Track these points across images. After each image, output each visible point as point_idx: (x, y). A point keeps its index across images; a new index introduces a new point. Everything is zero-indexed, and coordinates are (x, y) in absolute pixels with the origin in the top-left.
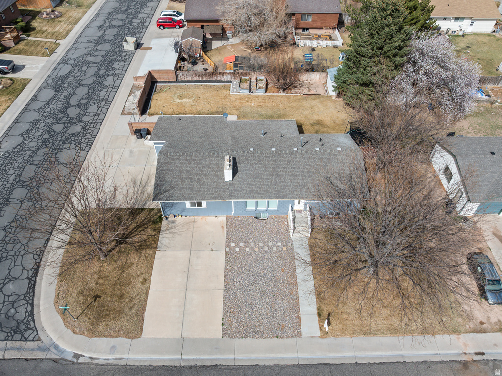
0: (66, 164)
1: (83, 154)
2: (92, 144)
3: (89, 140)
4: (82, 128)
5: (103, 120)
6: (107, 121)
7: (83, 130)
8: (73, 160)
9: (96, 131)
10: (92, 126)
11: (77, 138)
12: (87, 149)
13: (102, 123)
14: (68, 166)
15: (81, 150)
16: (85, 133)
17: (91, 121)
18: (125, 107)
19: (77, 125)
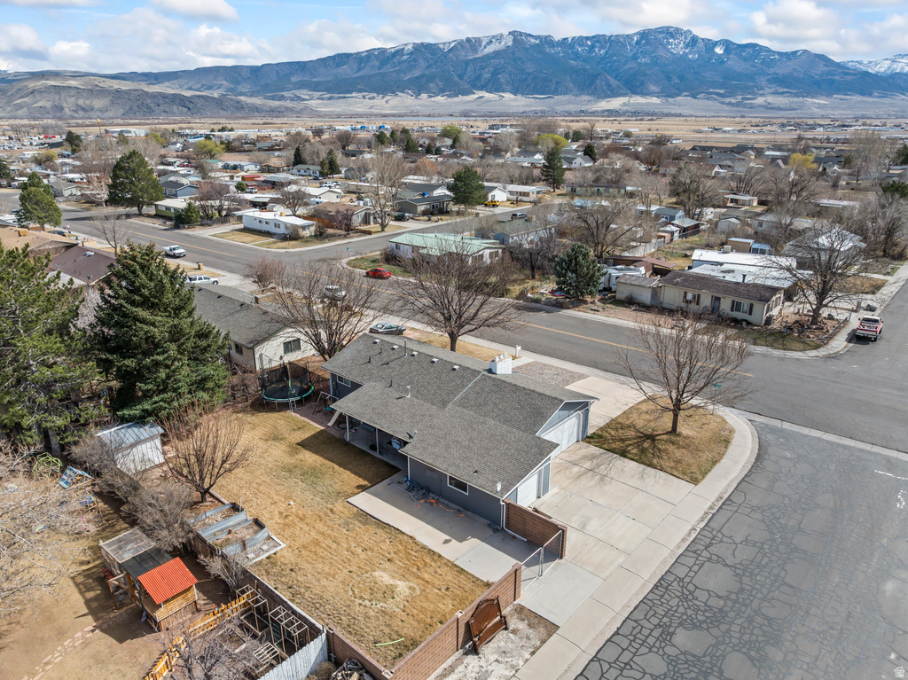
0: (718, 562)
1: (681, 572)
2: (656, 587)
3: (662, 597)
4: (671, 635)
5: (609, 640)
6: (602, 632)
7: (671, 630)
8: (703, 565)
9: (638, 616)
10: (646, 632)
11: (689, 612)
12: (671, 578)
13: (616, 633)
14: (714, 558)
15: (682, 580)
16: (665, 620)
17: (643, 650)
18: (533, 653)
19: (684, 653)
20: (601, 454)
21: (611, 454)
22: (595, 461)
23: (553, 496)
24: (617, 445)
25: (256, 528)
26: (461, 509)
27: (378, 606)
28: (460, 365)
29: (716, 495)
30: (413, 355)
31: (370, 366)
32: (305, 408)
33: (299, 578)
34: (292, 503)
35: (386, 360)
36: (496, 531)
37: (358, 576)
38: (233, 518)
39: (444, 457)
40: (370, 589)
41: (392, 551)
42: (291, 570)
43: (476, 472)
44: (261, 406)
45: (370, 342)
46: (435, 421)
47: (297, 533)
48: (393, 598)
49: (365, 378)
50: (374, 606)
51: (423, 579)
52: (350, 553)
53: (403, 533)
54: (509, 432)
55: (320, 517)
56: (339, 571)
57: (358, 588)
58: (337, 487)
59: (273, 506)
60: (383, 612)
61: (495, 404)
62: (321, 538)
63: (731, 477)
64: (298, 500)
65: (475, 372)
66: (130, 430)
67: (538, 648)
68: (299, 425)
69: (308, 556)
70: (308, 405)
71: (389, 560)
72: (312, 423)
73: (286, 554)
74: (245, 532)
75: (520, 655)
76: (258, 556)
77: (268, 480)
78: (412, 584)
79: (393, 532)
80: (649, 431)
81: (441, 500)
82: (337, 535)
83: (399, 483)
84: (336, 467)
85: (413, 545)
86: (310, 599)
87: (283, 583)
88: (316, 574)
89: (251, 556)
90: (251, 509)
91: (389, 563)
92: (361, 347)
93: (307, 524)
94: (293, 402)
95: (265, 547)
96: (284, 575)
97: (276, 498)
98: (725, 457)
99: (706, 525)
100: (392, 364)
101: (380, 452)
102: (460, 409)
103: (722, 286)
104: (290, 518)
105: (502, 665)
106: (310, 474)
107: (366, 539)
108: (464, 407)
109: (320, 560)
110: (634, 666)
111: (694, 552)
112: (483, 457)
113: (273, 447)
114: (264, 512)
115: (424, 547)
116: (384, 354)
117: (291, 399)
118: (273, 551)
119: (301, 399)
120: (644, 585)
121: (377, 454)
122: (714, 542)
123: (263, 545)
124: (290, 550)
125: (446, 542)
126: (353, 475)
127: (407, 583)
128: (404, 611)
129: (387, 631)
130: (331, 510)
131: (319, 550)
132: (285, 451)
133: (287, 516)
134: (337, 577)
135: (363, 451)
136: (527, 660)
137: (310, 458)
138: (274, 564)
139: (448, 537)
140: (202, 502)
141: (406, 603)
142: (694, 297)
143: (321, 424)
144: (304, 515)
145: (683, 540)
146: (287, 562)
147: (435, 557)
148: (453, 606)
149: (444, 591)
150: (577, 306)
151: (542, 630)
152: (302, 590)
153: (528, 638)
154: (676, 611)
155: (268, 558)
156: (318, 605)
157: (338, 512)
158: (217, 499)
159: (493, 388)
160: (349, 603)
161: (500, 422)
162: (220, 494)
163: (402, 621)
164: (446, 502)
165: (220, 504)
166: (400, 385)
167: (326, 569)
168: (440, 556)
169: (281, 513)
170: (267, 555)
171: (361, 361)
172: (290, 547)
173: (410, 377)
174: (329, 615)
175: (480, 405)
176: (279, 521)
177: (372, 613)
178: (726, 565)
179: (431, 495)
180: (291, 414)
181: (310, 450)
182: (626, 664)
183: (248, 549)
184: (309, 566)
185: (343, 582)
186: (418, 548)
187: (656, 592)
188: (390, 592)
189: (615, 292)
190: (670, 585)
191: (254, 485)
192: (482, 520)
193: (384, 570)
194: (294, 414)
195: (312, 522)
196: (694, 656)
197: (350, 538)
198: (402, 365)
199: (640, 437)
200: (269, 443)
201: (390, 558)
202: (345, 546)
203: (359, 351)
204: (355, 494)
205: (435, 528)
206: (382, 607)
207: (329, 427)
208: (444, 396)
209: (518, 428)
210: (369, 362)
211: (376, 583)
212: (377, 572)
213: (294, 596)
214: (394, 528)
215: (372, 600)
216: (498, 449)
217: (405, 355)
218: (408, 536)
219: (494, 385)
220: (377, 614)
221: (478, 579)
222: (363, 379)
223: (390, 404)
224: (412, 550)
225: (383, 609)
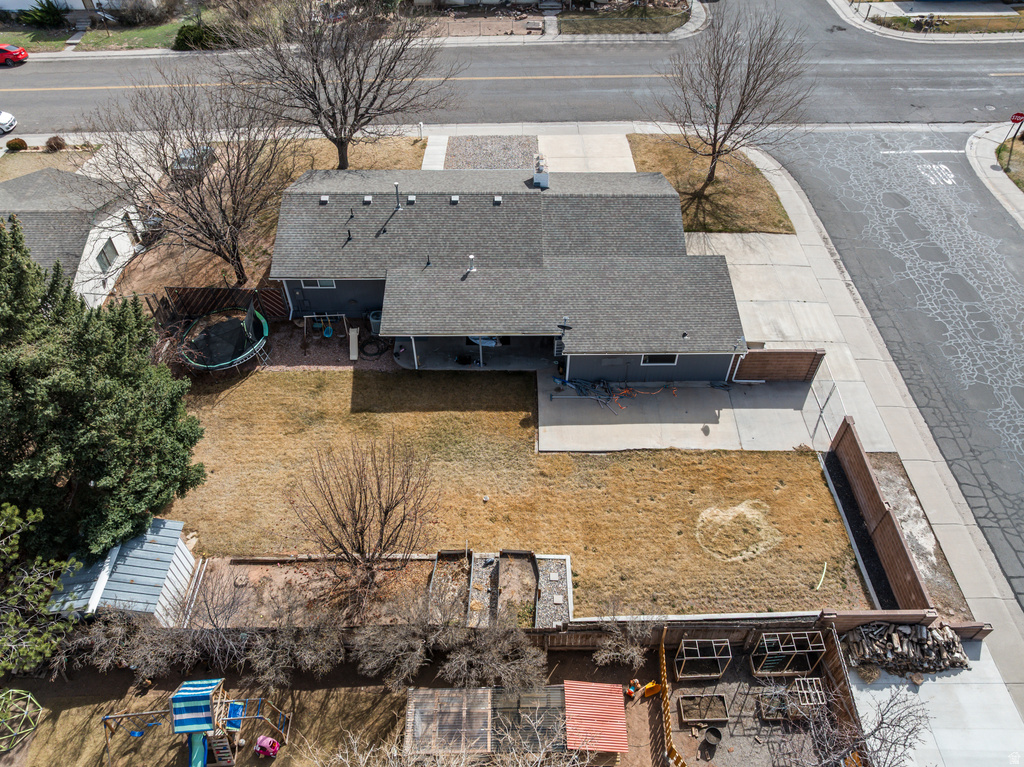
1: (894, 335)
2: (897, 362)
3: (912, 370)
5: (935, 438)
6: (922, 434)
9: (922, 400)
10: (946, 411)
12: (895, 346)
13: (931, 428)
15: (904, 344)
16: (942, 391)
26: (664, 383)
27: (762, 549)
28: (500, 194)
29: (818, 237)
30: (411, 203)
31: (359, 245)
32: (275, 350)
33: (647, 581)
34: (486, 498)
36: (726, 388)
37: (694, 531)
39: (627, 334)
40: (727, 536)
41: (678, 479)
42: (623, 579)
43: (685, 335)
45: (313, 205)
46: (553, 289)
48: (758, 529)
49: (373, 267)
50: (758, 553)
51: (750, 489)
52: (645, 513)
53: (657, 450)
54: (656, 264)
55: (545, 492)
56: (670, 541)
57: (715, 544)
58: (500, 440)
59: (470, 518)
60: (774, 551)
61: (600, 233)
62: (589, 518)
64: (486, 488)
65: (530, 198)
66: (129, 561)
67: (910, 485)
68: (311, 382)
69: (613, 549)
71: (692, 491)
72: (322, 368)
73: (586, 565)
74: (512, 577)
75: (909, 502)
76: (563, 593)
78: (751, 502)
79: (644, 454)
80: (690, 189)
82: (598, 501)
83: (558, 390)
84: (457, 414)
85: (686, 457)
86: (695, 596)
87: (638, 600)
88: (655, 563)
89: (558, 599)
91: (698, 495)
92: (308, 220)
93: (546, 512)
95: (554, 577)
96: (625, 591)
98: (775, 188)
99: (851, 275)
100: (392, 228)
101: (484, 363)
102: (564, 259)
104: (515, 518)
105: (910, 522)
106: (442, 444)
107: (634, 483)
108: (566, 253)
109: (630, 543)
110: (979, 449)
111: (878, 309)
112: (669, 312)
113: (326, 435)
114: (472, 532)
115: (699, 453)
116: (359, 215)
117: (254, 349)
118: (569, 574)
120: (888, 366)
121: (479, 368)
124: (582, 557)
126: (495, 414)
127: (744, 503)
128: (787, 536)
129: (803, 567)
130: (543, 475)
131: (611, 533)
132: (355, 432)
133: (507, 518)
134: (678, 549)
136: (919, 503)
137: (404, 421)
138: (594, 587)
139: (701, 426)
141: (774, 525)
143: (337, 363)
144: (525, 503)
146: (603, 574)
147: (725, 456)
148: (809, 496)
149: (781, 487)
151: (889, 465)
152: (672, 592)
153: (891, 481)
155: (576, 585)
156: (711, 595)
157: (554, 472)
158: (390, 560)
159: (578, 211)
160: (733, 568)
161: (630, 255)
163: (800, 547)
164: (638, 384)
167: (654, 549)
168: (725, 452)
169: (494, 520)
170: (569, 584)
171: (334, 243)
172: (575, 553)
174: (736, 596)
175: (583, 242)
177: (768, 561)
180: (267, 371)
182: (972, 451)
184: (634, 559)
185: (693, 551)
186: (695, 458)
187: (903, 367)
188: (747, 526)
190: (903, 354)
192: (699, 384)
193: (706, 505)
194: (275, 369)
195: (547, 504)
197: (616, 495)
198: (411, 225)
199: (692, 199)
200: (310, 431)
201: (689, 489)
202: (627, 508)
203: (313, 227)
204: (535, 437)
205: (674, 422)
206: (765, 547)
207: (354, 362)
208: (525, 249)
209: (659, 254)
210: (349, 239)
211: (722, 527)
212: (702, 514)
213: (674, 606)
214: (638, 450)
215: (747, 547)
216: (671, 293)
217: (398, 207)
218: (666, 450)
219: (572, 206)
220: (774, 558)
221: (787, 453)
222: (371, 270)
223: (463, 292)
224: (694, 464)
225: (769, 548)
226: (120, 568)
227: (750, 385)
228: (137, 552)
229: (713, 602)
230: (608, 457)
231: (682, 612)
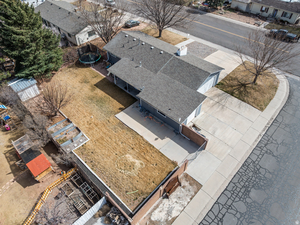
0: (270, 154)
1: (254, 158)
2: (243, 165)
3: (246, 171)
4: (249, 191)
5: (223, 193)
6: (220, 189)
7: (249, 189)
8: (263, 155)
9: (235, 180)
10: (238, 189)
11: (257, 180)
12: (250, 161)
13: (226, 189)
14: (269, 151)
15: (254, 162)
16: (247, 183)
17: (237, 199)
18: (191, 199)
19: (254, 202)
20: (223, 94)
21: (227, 94)
22: (220, 97)
23: (201, 116)
24: (229, 89)
25: (77, 131)
26: (163, 122)
27: (128, 173)
28: (164, 51)
29: (270, 117)
30: (143, 44)
31: (124, 49)
32: (98, 66)
33: (95, 157)
34: (92, 117)
35: (131, 46)
36: (177, 134)
37: (119, 157)
38: (68, 126)
39: (156, 100)
40: (125, 164)
41: (133, 144)
42: (92, 153)
43: (170, 109)
44: (79, 64)
45: (124, 36)
46: (152, 80)
47: (94, 132)
48: (134, 169)
49: (122, 55)
50: (126, 173)
51: (146, 159)
52: (116, 144)
53: (138, 134)
54: (185, 88)
55: (104, 124)
56: (112, 154)
57: (119, 163)
58: (111, 108)
59: (84, 118)
60: (130, 176)
61: (179, 73)
62: (104, 136)
63: (277, 107)
64: (95, 115)
65: (170, 55)
66: (22, 82)
67: (193, 196)
68: (95, 75)
69: (99, 146)
70: (99, 64)
71: (132, 149)
72: (100, 74)
73: (90, 144)
74: (73, 133)
75: (186, 200)
76: (78, 145)
77: (82, 104)
78: (142, 162)
79: (134, 133)
80: (243, 82)
81: (154, 117)
82: (111, 134)
83: (137, 107)
84: (111, 98)
85: (142, 141)
86: (99, 169)
87: (88, 159)
88: (102, 155)
89: (76, 145)
90: (75, 120)
91: (132, 150)
92: (120, 39)
93: (99, 128)
94: (92, 64)
95: (81, 141)
96: (89, 155)
97: (86, 114)
98: (275, 96)
99: (266, 133)
100: (133, 48)
101: (129, 91)
102: (163, 74)
103: (280, 4)
104: (92, 125)
105: (178, 204)
106: (100, 101)
107: (123, 137)
108: (165, 73)
109: (104, 147)
110: (233, 208)
111: (260, 148)
112: (173, 102)
113: (85, 86)
114: (81, 121)
115: (147, 142)
116: (130, 43)
117: (91, 62)
118: (84, 143)
119: (96, 62)
120: (238, 164)
121: (127, 92)
122: (268, 142)
123: (80, 139)
124: (91, 142)
125: (156, 139)
126: (117, 103)
127: (139, 161)
128: (138, 176)
129: (131, 186)
130: (109, 121)
131: (104, 142)
132: (89, 89)
133: (90, 124)
134: (111, 157)
135: (122, 90)
136: (189, 203)
137: (100, 93)
138: (85, 149)
139: (157, 137)
140: (55, 115)
141: (139, 172)
142: (266, 8)
143: (104, 74)
144: (97, 124)
145: (256, 141)
146: (90, 148)
147: (152, 148)
148: (159, 173)
149: (155, 165)
150: (214, 11)
151: (195, 186)
152: (97, 164)
153: (189, 191)
154: (251, 179)
155: (83, 146)
156: (103, 172)
157: (111, 122)
158: (61, 114)
159: (178, 64)
160: (115, 171)
161: (181, 82)
162: (63, 111)
163: (137, 181)
164: (156, 118)
165: (63, 117)
166: (137, 60)
167: (106, 152)
168: (153, 147)
169: (88, 122)
170: (82, 144)
171: (120, 46)
172: (91, 140)
173: (141, 56)
174: (107, 177)
175: (172, 73)
176: (87, 126)
177: (125, 177)
178: (273, 156)
179: (150, 114)
180: (92, 69)
181: (100, 89)
182: (230, 206)
183: (74, 141)
184: (99, 151)
185: (113, 160)
186: (144, 142)
187: (243, 168)
188: (132, 166)
189: (230, 4)
190: (249, 165)
191: (77, 107)
192: (171, 128)
193: (130, 154)
194: (93, 69)
195: (101, 127)
196: (258, 204)
197: (116, 136)
198: (138, 50)
199: (240, 85)
200: (83, 84)
201: (133, 147)
202: (114, 140)
203: (119, 41)
204: (118, 112)
205: (151, 132)
206: (129, 174)
207: (108, 76)
208: (156, 67)
209: (189, 87)
210: (123, 47)
211: (127, 161)
212: (127, 155)
213: (93, 167)
214: (135, 131)
215: (125, 170)
216: (179, 97)
217: (139, 44)
218: (140, 136)
219: (179, 63)
220: (127, 178)
221: (169, 160)
222: (121, 56)
223: (133, 70)
224: (142, 143)
225: (129, 175)
226: (20, 82)
227: (184, 138)
228: (25, 82)
229: (101, 173)
230: (127, 128)
231: (92, 169)
